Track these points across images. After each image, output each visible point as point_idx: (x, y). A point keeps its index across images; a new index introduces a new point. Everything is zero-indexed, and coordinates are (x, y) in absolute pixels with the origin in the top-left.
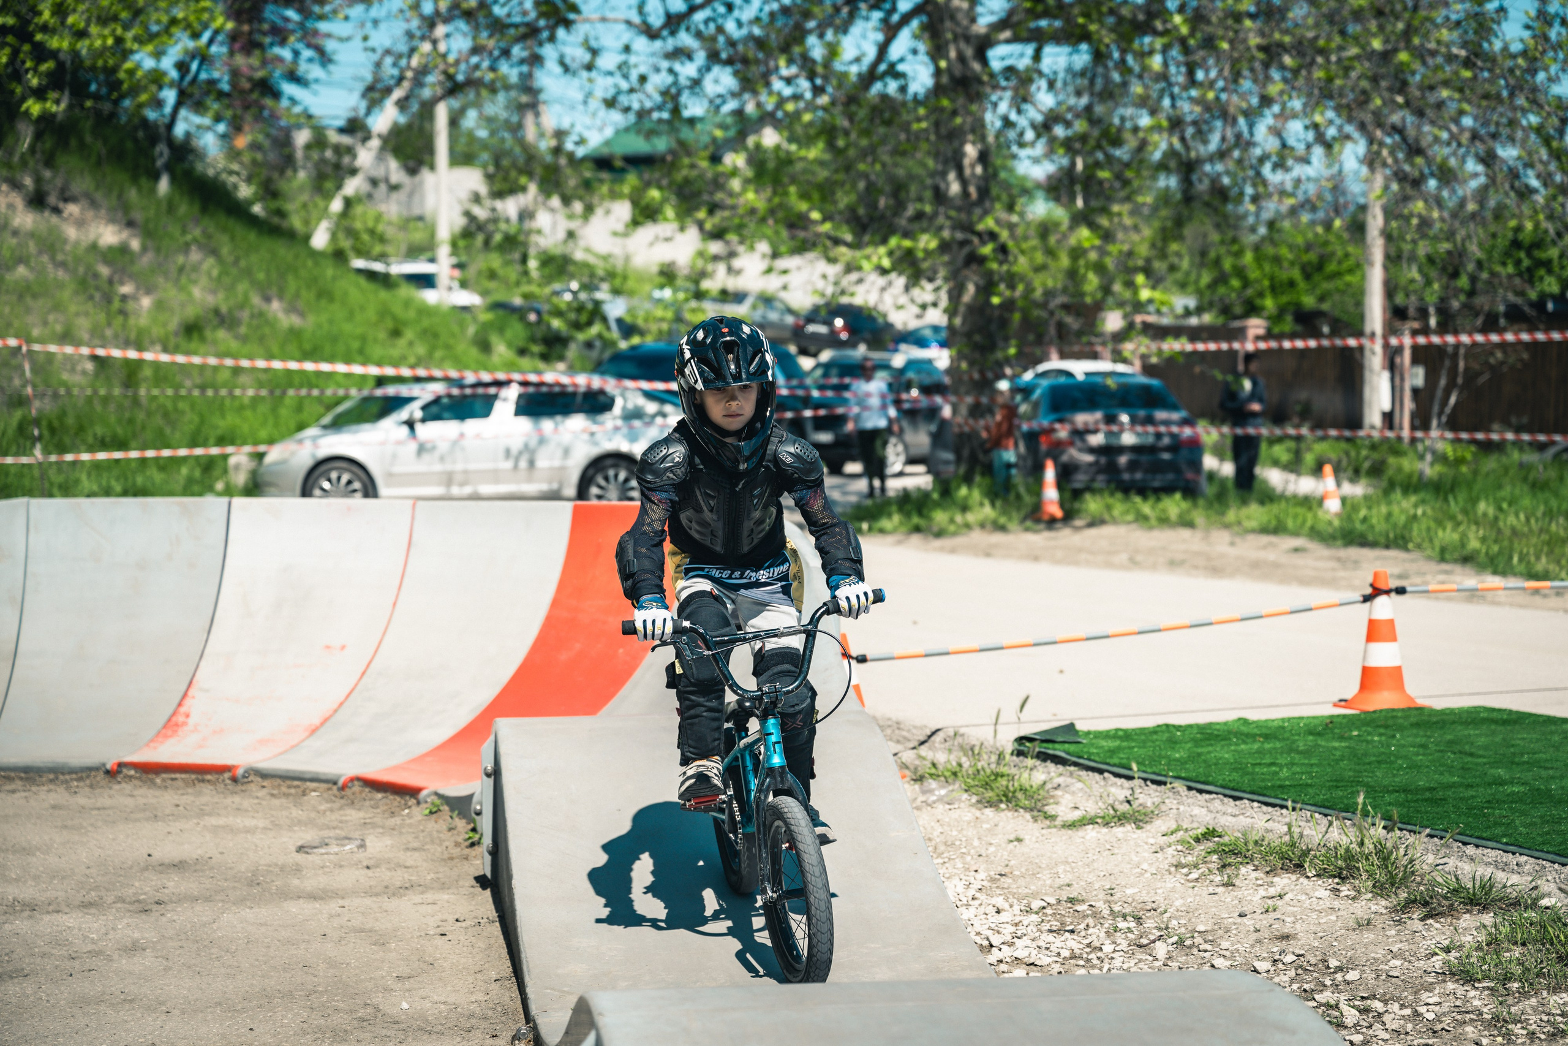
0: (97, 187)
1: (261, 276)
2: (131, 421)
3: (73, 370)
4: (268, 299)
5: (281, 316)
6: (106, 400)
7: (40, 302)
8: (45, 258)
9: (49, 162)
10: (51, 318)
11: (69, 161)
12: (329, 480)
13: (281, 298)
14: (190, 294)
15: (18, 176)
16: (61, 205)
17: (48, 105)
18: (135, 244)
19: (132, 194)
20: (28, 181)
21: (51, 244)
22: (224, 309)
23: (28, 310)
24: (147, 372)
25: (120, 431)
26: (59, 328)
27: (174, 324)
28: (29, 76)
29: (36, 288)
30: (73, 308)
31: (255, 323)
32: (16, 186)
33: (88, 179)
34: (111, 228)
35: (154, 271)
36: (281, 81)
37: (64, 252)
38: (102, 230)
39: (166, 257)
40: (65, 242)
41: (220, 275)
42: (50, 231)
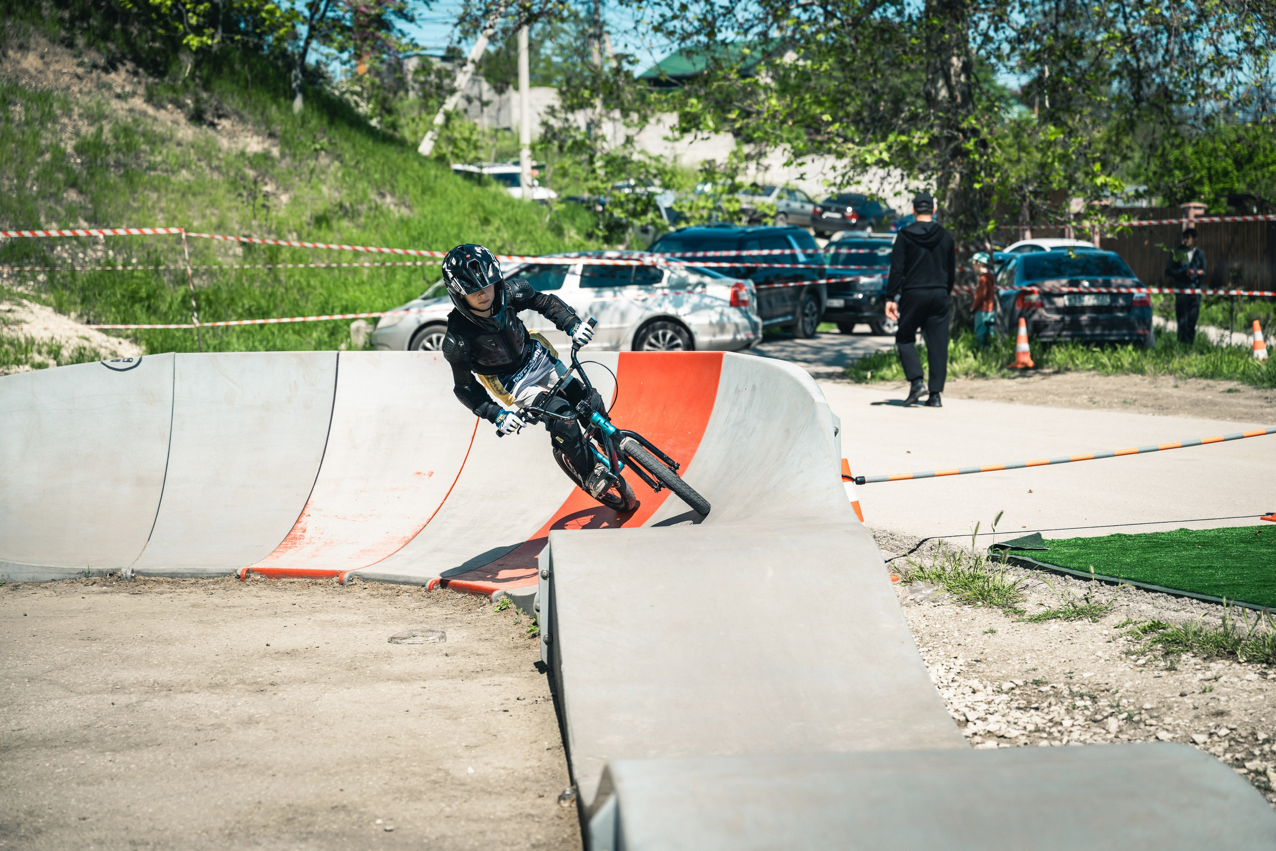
0: (245, 104)
1: (377, 176)
2: (272, 295)
3: (226, 254)
4: (383, 195)
5: (392, 207)
6: (252, 279)
7: (200, 199)
8: (203, 164)
9: (206, 86)
10: (208, 212)
11: (222, 85)
12: (431, 341)
13: (393, 194)
14: (320, 191)
15: (181, 98)
16: (216, 121)
17: (205, 39)
18: (275, 152)
19: (273, 111)
20: (189, 101)
21: (207, 153)
22: (347, 204)
23: (190, 206)
24: (285, 255)
25: (263, 302)
26: (214, 220)
27: (307, 216)
28: (190, 14)
29: (196, 188)
30: (226, 204)
31: (372, 214)
32: (180, 105)
33: (237, 99)
34: (255, 138)
35: (290, 173)
36: (392, 17)
37: (219, 159)
38: (249, 140)
39: (300, 161)
40: (220, 150)
41: (344, 176)
42: (207, 141)
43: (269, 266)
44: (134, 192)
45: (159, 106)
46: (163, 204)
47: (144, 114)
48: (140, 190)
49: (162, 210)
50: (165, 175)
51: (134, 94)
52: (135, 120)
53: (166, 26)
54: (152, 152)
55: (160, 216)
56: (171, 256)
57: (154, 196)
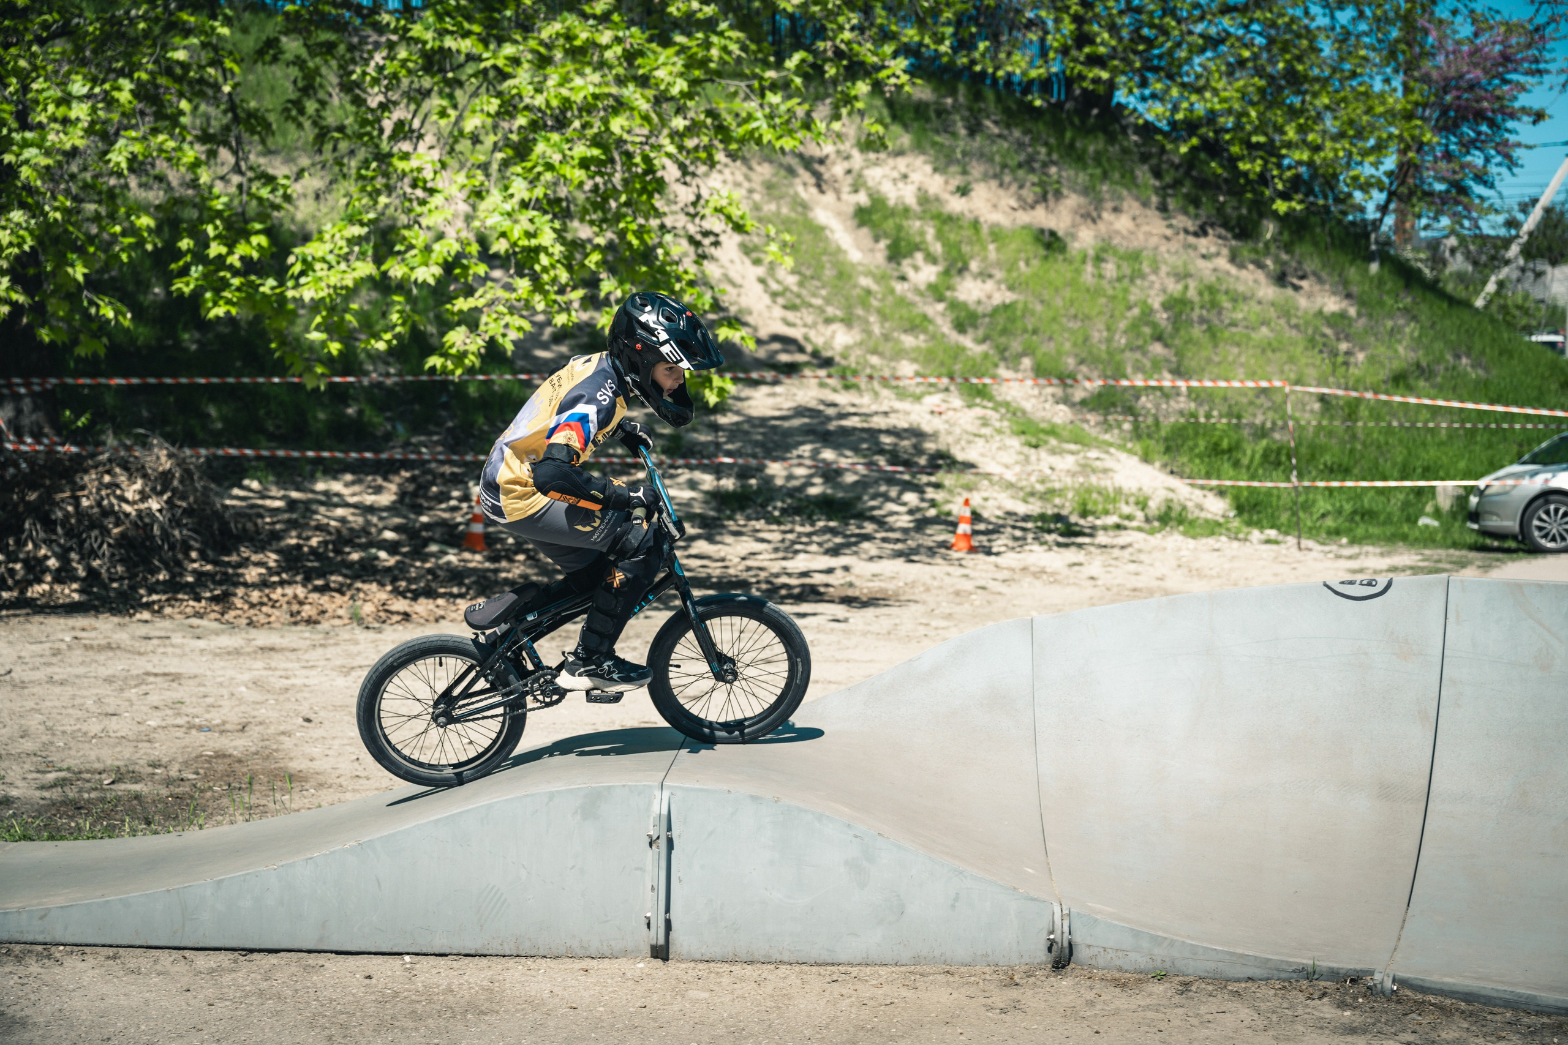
0: (1324, 266)
1: (1453, 337)
2: (1352, 451)
3: (1304, 410)
4: (1458, 357)
5: (1469, 369)
6: (1330, 434)
7: (1278, 355)
8: (1282, 322)
9: (1288, 248)
10: (1287, 368)
11: (1302, 248)
13: (1468, 356)
14: (1396, 351)
15: (1262, 259)
16: (1297, 282)
17: (1292, 204)
18: (1352, 311)
19: (1352, 273)
20: (1271, 264)
21: (1286, 313)
22: (1424, 364)
23: (1269, 361)
24: (1363, 412)
25: (1345, 460)
26: (1293, 376)
27: (1383, 374)
28: (1276, 182)
29: (1275, 344)
30: (1304, 360)
31: (1449, 374)
32: (1260, 266)
33: (1317, 260)
34: (1333, 299)
35: (1366, 332)
36: (1471, 183)
37: (1297, 317)
38: (1326, 300)
39: (1377, 322)
40: (1297, 309)
41: (1420, 337)
42: (1287, 300)
43: (1349, 423)
44: (1216, 346)
45: (1242, 266)
46: (1243, 359)
47: (1228, 273)
48: (1221, 345)
49: (1242, 365)
50: (1245, 331)
51: (1218, 254)
52: (1218, 279)
53: (1253, 191)
54: (1234, 308)
55: (1241, 370)
56: (1251, 409)
57: (1235, 350)
